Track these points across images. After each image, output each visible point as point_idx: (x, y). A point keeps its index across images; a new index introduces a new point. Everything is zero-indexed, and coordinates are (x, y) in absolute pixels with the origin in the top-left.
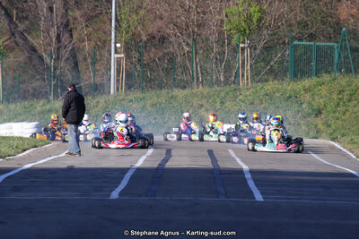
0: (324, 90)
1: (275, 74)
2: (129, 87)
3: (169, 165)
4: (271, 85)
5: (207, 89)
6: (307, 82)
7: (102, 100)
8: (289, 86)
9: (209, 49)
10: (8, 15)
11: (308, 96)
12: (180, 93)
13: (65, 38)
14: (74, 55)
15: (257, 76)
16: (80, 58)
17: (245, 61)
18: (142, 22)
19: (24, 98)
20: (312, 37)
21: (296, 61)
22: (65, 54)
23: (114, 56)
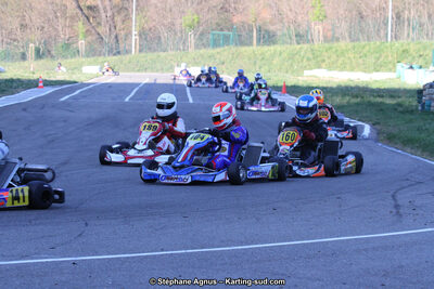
0: (226, 53)
1: (204, 46)
2: (140, 51)
3: (158, 82)
4: (202, 51)
5: (174, 53)
6: (218, 50)
7: (128, 57)
8: (211, 51)
9: (176, 34)
10: (88, 19)
11: (218, 56)
12: (163, 54)
13: (113, 29)
14: (116, 37)
15: (197, 47)
16: (119, 38)
17: (192, 39)
18: (146, 22)
19: (93, 56)
20: (222, 30)
21: (215, 40)
22: (113, 36)
23: (134, 37)
